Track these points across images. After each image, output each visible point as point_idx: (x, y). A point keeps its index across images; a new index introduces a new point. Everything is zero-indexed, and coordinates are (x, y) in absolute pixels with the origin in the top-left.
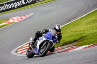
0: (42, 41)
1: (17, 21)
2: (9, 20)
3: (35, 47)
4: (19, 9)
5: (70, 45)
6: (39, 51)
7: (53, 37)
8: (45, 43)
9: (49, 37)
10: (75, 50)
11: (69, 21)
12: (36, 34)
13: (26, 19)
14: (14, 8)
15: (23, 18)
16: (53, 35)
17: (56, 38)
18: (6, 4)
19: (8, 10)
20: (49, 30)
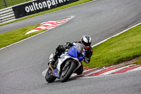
0: (64, 60)
1: (51, 27)
2: (39, 25)
3: (55, 68)
4: (54, 9)
5: (129, 62)
6: (60, 73)
7: (79, 54)
8: (67, 63)
9: (72, 54)
10: (135, 69)
11: (126, 27)
12: (57, 49)
13: (64, 25)
14: (47, 9)
15: (60, 23)
16: (79, 52)
17: (82, 55)
18: (35, 2)
19: (38, 11)
20: (74, 44)
